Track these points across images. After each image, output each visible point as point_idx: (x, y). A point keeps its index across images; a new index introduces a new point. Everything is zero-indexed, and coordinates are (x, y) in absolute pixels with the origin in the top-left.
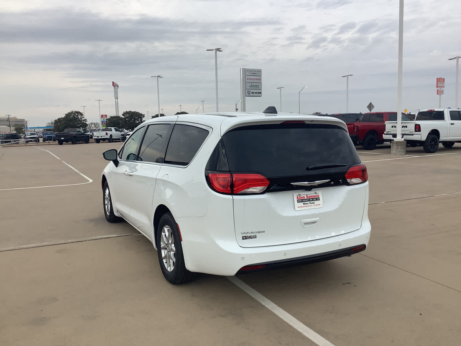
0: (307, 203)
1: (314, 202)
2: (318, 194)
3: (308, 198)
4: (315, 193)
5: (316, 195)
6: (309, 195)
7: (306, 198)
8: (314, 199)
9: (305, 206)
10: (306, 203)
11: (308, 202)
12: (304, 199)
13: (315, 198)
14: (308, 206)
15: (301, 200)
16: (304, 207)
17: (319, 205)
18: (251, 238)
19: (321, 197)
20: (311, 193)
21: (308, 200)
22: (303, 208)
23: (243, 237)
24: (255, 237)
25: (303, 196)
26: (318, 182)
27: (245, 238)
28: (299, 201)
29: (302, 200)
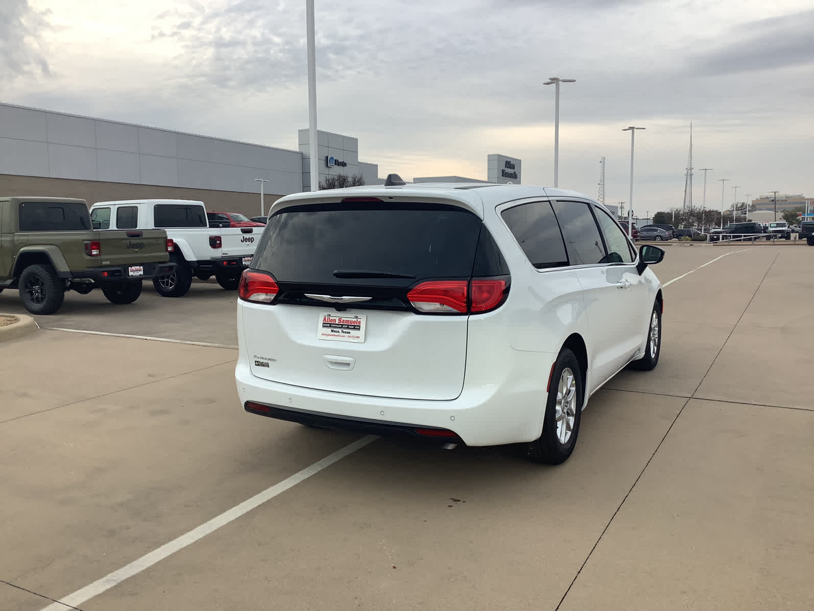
0: (338, 330)
1: (349, 331)
2: (359, 320)
3: (341, 323)
4: (356, 317)
5: (356, 320)
6: (343, 319)
7: (337, 323)
8: (350, 327)
9: (334, 335)
10: (335, 330)
11: (340, 330)
12: (334, 324)
13: (353, 326)
14: (338, 336)
15: (328, 324)
16: (332, 335)
17: (358, 337)
18: (263, 366)
19: (363, 326)
20: (348, 316)
21: (341, 326)
22: (330, 338)
23: (255, 362)
24: (267, 365)
25: (333, 318)
26: (346, 299)
27: (258, 364)
28: (325, 325)
29: (330, 324)
